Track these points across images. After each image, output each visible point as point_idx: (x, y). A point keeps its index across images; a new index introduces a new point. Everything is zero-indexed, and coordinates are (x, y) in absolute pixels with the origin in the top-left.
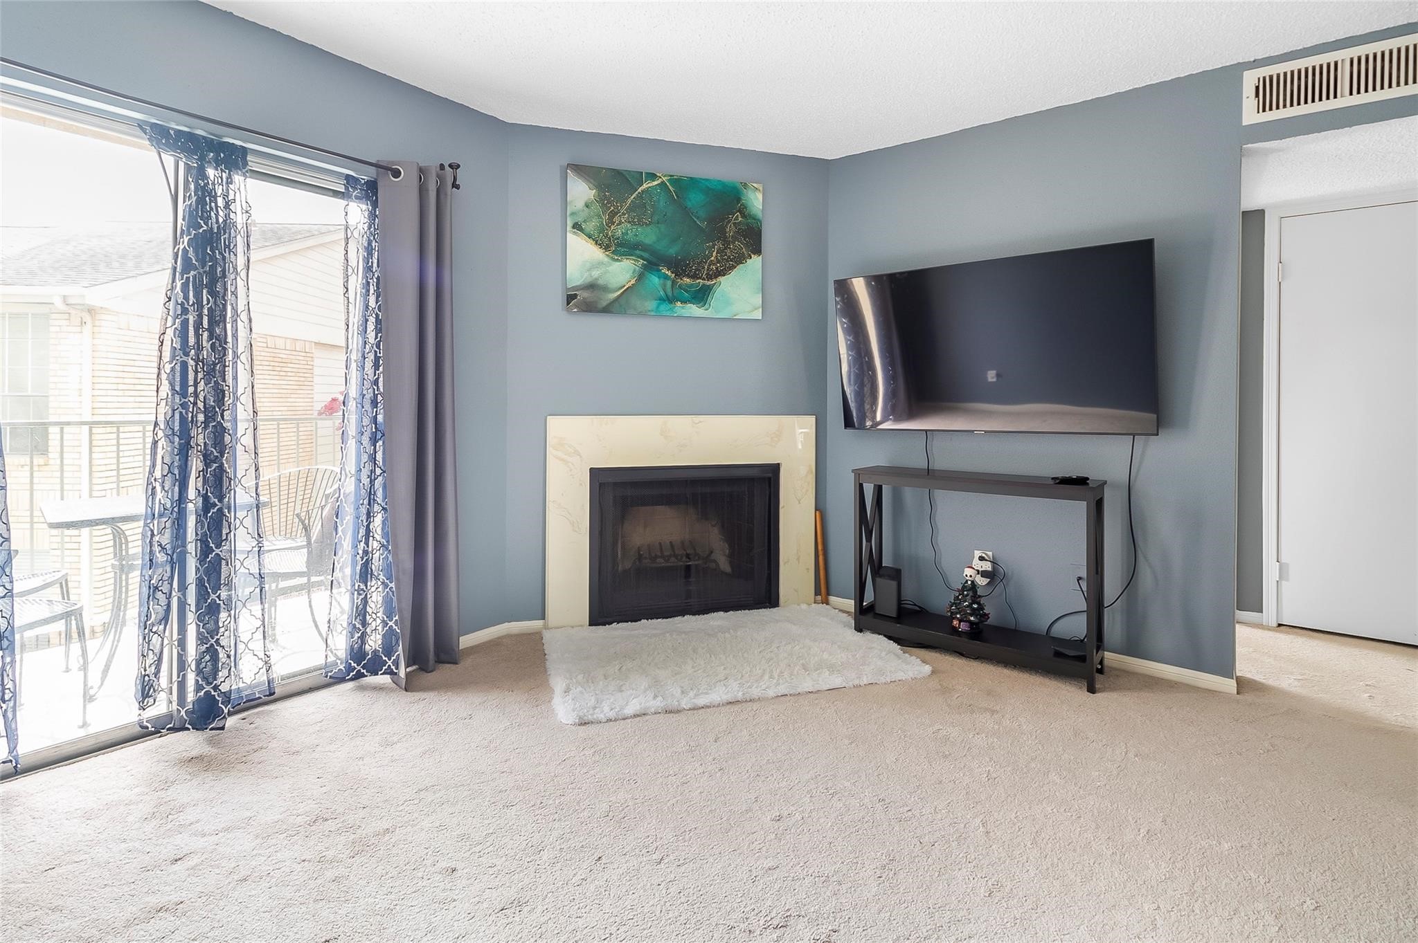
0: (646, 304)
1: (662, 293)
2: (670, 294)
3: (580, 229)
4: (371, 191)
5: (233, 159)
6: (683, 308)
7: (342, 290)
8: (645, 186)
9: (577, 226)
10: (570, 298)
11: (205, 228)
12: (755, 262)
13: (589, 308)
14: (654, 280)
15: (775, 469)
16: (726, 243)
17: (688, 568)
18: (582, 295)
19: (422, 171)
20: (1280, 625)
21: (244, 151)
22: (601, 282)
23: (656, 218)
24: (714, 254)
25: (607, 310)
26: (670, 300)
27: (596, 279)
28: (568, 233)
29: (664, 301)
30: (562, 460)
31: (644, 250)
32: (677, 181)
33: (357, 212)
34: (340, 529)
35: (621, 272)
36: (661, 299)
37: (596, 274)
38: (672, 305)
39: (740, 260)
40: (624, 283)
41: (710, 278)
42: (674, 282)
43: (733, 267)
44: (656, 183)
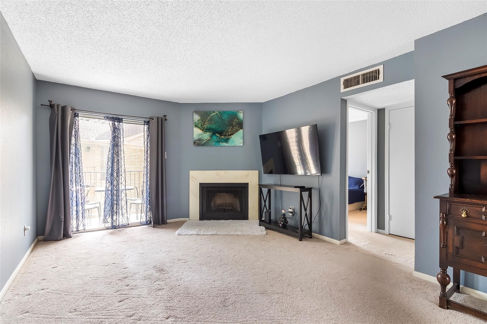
0: (213, 143)
1: (217, 140)
2: (219, 141)
3: (197, 126)
4: (148, 123)
5: (120, 120)
6: (222, 144)
7: (143, 144)
8: (212, 115)
9: (196, 126)
10: (195, 143)
11: (115, 135)
12: (241, 131)
13: (199, 145)
14: (215, 137)
15: (247, 184)
16: (233, 127)
17: (224, 209)
18: (197, 142)
19: (158, 118)
20: (390, 234)
21: (122, 119)
22: (202, 139)
23: (215, 122)
24: (230, 130)
25: (203, 145)
26: (219, 142)
27: (201, 138)
28: (194, 128)
29: (217, 142)
30: (193, 181)
31: (212, 130)
32: (220, 113)
33: (146, 127)
34: (143, 194)
35: (206, 136)
36: (216, 142)
37: (200, 137)
38: (219, 143)
39: (237, 131)
40: (207, 139)
41: (229, 136)
42: (220, 138)
43: (235, 133)
44: (215, 113)
